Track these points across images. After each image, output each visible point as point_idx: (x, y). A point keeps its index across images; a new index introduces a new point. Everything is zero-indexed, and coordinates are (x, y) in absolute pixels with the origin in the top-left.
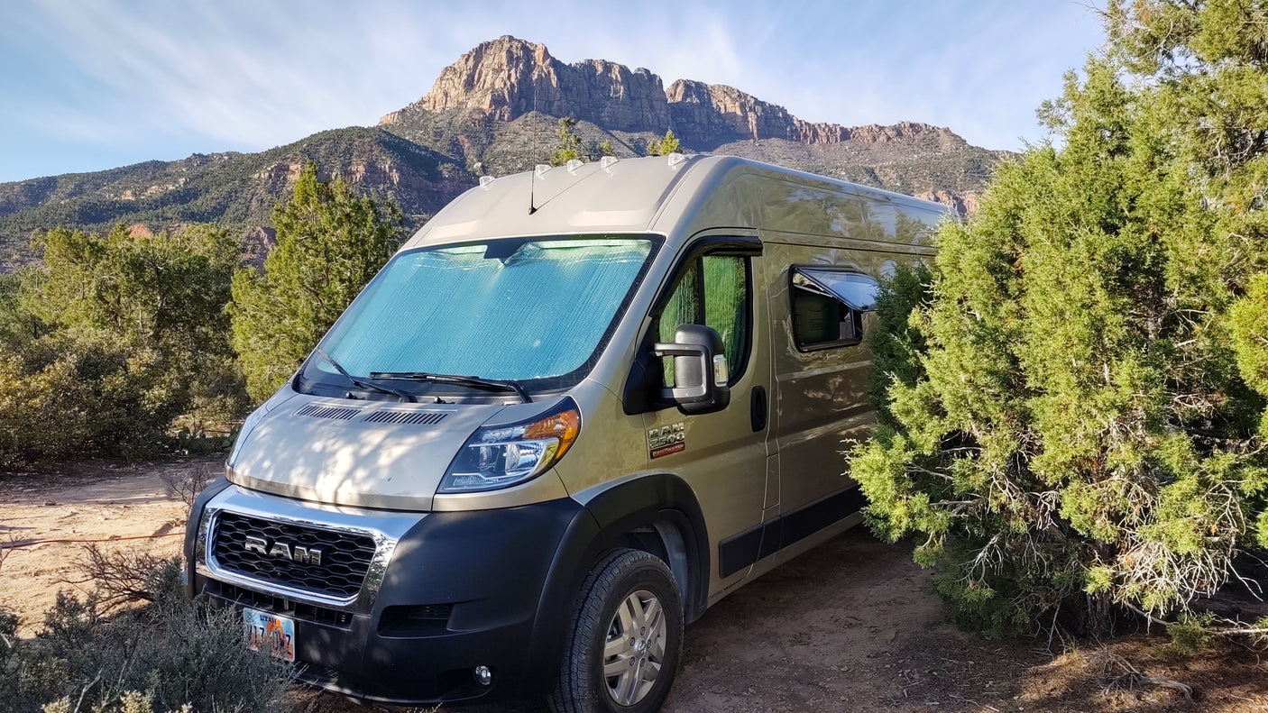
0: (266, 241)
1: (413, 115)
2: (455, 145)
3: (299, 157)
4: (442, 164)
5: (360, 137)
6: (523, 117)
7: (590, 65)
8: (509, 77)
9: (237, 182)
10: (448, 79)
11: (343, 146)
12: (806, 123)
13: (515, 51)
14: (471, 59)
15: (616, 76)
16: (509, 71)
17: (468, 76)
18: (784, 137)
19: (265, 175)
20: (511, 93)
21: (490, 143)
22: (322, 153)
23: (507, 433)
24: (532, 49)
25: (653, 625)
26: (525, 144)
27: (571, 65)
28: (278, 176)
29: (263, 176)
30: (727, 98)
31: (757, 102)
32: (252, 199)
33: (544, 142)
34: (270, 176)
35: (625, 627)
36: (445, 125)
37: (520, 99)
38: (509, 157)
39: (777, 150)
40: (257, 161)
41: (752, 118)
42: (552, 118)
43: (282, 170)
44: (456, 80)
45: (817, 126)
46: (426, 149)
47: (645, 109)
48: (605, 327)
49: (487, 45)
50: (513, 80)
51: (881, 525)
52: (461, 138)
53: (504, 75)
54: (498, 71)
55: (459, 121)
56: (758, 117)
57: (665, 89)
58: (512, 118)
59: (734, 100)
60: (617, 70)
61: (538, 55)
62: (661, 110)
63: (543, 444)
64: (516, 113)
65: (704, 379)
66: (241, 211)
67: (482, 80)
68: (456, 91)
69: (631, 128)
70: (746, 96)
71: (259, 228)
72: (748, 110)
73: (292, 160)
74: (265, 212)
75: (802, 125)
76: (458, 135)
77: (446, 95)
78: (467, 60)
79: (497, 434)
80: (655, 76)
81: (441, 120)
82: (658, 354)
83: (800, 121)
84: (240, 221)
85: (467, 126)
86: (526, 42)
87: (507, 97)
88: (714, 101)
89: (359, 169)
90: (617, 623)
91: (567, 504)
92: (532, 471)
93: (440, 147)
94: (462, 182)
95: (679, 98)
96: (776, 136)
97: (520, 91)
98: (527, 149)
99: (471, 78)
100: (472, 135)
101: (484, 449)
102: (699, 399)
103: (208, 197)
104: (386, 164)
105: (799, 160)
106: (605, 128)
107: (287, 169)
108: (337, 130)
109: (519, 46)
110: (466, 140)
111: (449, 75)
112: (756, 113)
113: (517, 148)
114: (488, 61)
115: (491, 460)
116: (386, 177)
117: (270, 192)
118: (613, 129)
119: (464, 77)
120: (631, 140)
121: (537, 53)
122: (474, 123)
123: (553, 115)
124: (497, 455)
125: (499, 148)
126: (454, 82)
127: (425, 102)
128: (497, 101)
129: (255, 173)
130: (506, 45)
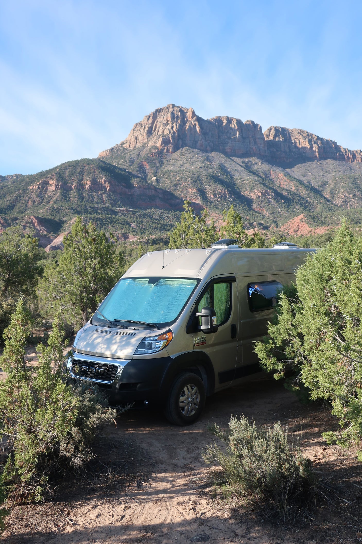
0: (36, 224)
1: (117, 151)
2: (141, 168)
3: (54, 177)
4: (134, 179)
5: (88, 164)
6: (179, 151)
7: (219, 120)
8: (172, 127)
9: (20, 191)
10: (137, 130)
11: (79, 170)
12: (348, 150)
13: (175, 113)
14: (151, 118)
15: (234, 126)
16: (172, 124)
17: (149, 128)
18: (335, 159)
19: (36, 187)
20: (173, 137)
21: (161, 166)
22: (67, 174)
23: (153, 338)
24: (185, 111)
25: (195, 394)
26: (181, 166)
27: (208, 120)
28: (43, 187)
29: (35, 188)
30: (301, 136)
31: (318, 138)
32: (29, 200)
33: (192, 164)
34: (39, 188)
35: (186, 394)
36: (136, 157)
37: (178, 140)
38: (172, 174)
39: (331, 167)
40: (32, 179)
41: (315, 148)
42: (196, 150)
43: (45, 184)
44: (142, 130)
45: (355, 152)
46: (125, 170)
47: (251, 144)
48: (181, 308)
49: (160, 110)
50: (174, 129)
51: (264, 367)
52: (145, 163)
53: (169, 127)
54: (166, 124)
55: (143, 154)
56: (319, 147)
57: (263, 132)
58: (174, 152)
59: (304, 138)
60: (235, 122)
61: (189, 114)
62: (260, 144)
63: (162, 342)
64: (176, 148)
65: (209, 323)
66: (23, 208)
67: (157, 130)
68: (142, 137)
69: (243, 156)
70: (312, 135)
71: (32, 217)
72: (313, 143)
73: (51, 178)
74: (36, 208)
75: (346, 152)
76: (143, 162)
77: (136, 139)
78: (148, 119)
79: (150, 339)
80: (257, 125)
81: (133, 154)
82: (197, 316)
83: (345, 149)
84: (22, 213)
85: (148, 157)
86: (182, 107)
87: (171, 139)
88: (293, 139)
89: (87, 183)
90: (184, 392)
91: (169, 358)
92: (159, 349)
93: (133, 169)
94: (145, 189)
95: (271, 137)
96: (330, 158)
97: (179, 136)
98: (182, 169)
99: (151, 128)
100: (151, 162)
101: (147, 343)
102: (208, 329)
103: (5, 200)
104: (102, 179)
105: (344, 172)
106: (228, 155)
107: (48, 183)
108: (75, 161)
109: (178, 110)
110: (147, 165)
111: (138, 128)
112: (318, 145)
113: (176, 168)
114: (161, 119)
115: (148, 346)
116: (103, 188)
117: (38, 197)
118: (233, 156)
119: (147, 129)
120: (243, 162)
121: (188, 113)
122: (152, 155)
123: (197, 149)
124: (150, 344)
125: (166, 169)
126: (141, 132)
127: (124, 144)
128: (166, 142)
129: (30, 186)
130: (171, 110)
